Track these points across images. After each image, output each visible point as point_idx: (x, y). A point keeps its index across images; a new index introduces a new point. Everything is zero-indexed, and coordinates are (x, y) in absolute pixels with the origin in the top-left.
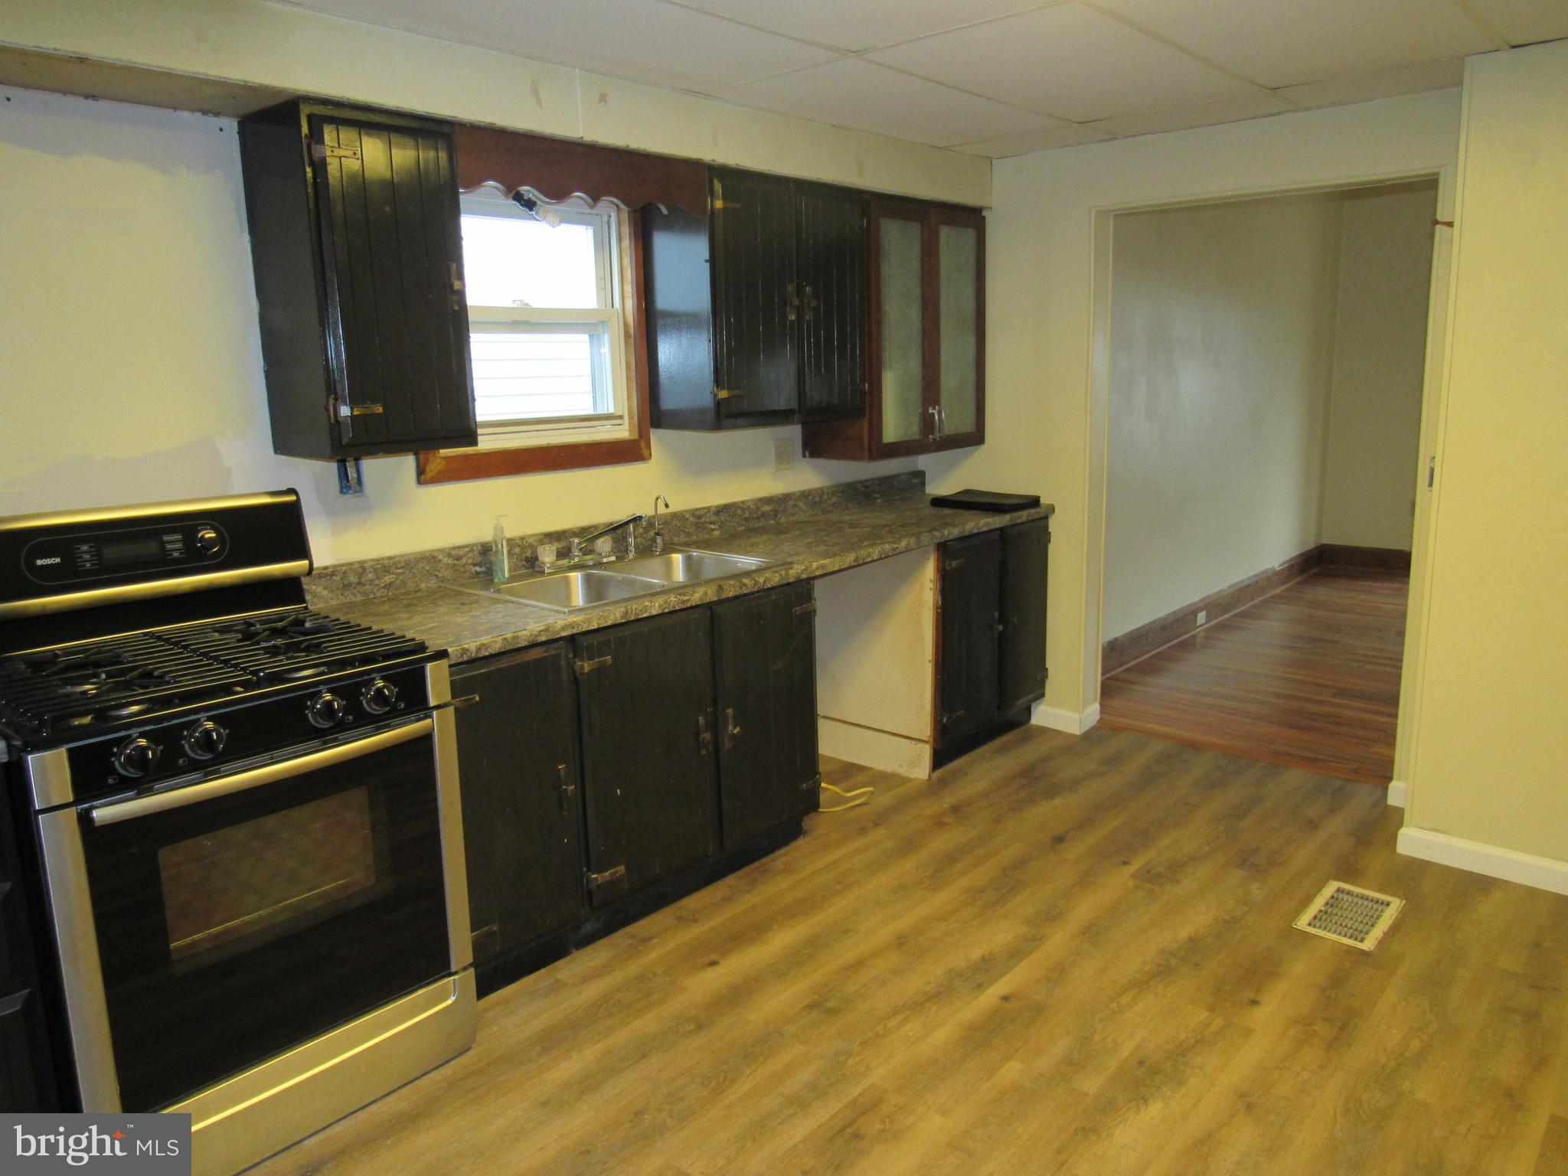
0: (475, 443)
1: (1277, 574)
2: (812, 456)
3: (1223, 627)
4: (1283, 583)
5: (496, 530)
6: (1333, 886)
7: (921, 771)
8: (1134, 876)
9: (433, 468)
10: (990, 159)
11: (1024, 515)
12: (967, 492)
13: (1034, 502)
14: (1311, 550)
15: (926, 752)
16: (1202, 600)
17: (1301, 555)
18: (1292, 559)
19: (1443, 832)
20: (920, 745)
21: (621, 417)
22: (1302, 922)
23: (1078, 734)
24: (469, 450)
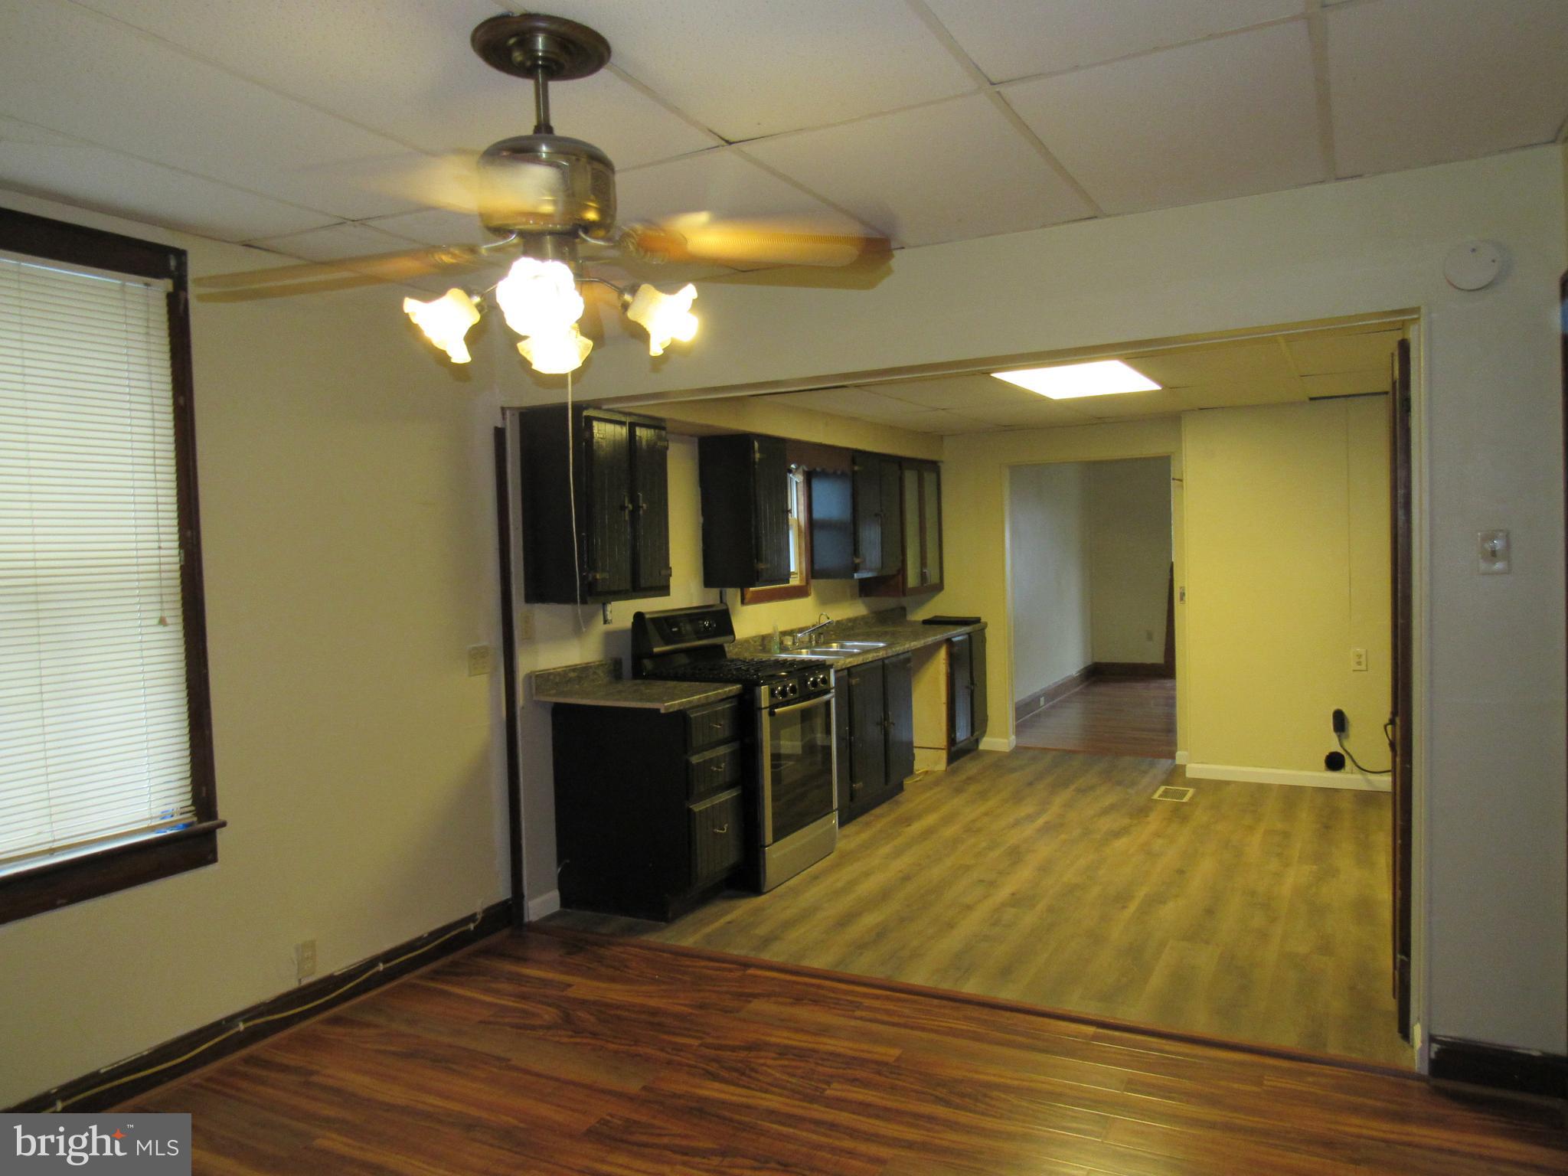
0: (789, 583)
1: (1075, 679)
2: (867, 595)
3: (1053, 707)
4: (1078, 686)
5: (774, 628)
6: (1163, 788)
7: (942, 766)
8: (1074, 790)
9: (748, 596)
10: (942, 437)
11: (977, 626)
12: (936, 617)
13: (977, 620)
14: (1090, 666)
15: (944, 755)
16: (1042, 690)
17: (1086, 668)
18: (1082, 670)
19: (1207, 763)
20: (940, 751)
21: (797, 574)
22: (1156, 796)
23: (1007, 751)
24: (787, 585)
